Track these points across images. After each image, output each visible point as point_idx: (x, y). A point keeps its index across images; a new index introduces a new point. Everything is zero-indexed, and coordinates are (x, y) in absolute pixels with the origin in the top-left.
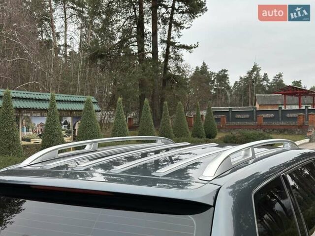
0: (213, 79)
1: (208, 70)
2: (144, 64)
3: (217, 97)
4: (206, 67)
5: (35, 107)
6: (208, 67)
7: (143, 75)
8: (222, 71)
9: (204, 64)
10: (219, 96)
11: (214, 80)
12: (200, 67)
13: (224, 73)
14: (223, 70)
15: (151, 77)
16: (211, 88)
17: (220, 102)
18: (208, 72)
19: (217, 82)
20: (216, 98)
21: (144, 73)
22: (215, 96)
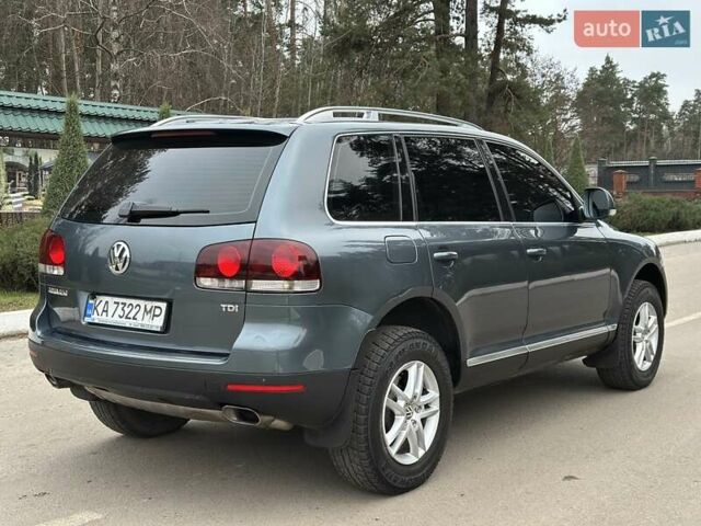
0: (629, 96)
1: (618, 75)
2: (443, 59)
3: (638, 138)
4: (613, 67)
5: (51, 130)
6: (619, 68)
7: (441, 84)
8: (651, 77)
9: (608, 60)
10: (642, 137)
11: (632, 98)
12: (600, 68)
13: (656, 82)
14: (653, 75)
15: (459, 89)
16: (625, 116)
17: (644, 149)
18: (617, 80)
19: (640, 104)
20: (637, 141)
21: (444, 79)
22: (632, 136)
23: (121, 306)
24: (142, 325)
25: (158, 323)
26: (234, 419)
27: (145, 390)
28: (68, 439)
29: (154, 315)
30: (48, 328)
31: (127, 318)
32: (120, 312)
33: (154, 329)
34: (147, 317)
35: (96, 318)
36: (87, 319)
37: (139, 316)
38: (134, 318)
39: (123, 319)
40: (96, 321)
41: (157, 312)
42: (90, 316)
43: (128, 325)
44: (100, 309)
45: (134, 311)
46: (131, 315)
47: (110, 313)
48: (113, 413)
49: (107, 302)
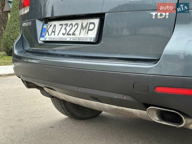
23: (64, 26)
24: (79, 38)
25: (92, 35)
26: (156, 119)
27: (80, 90)
28: (40, 117)
29: (89, 30)
30: (22, 50)
31: (68, 34)
32: (63, 31)
33: (89, 40)
34: (83, 32)
35: (47, 38)
36: (42, 39)
37: (77, 32)
38: (74, 34)
39: (66, 36)
40: (47, 40)
41: (92, 27)
42: (43, 36)
43: (68, 40)
44: (50, 31)
45: (74, 29)
46: (71, 32)
47: (57, 33)
48: (63, 105)
49: (55, 25)
